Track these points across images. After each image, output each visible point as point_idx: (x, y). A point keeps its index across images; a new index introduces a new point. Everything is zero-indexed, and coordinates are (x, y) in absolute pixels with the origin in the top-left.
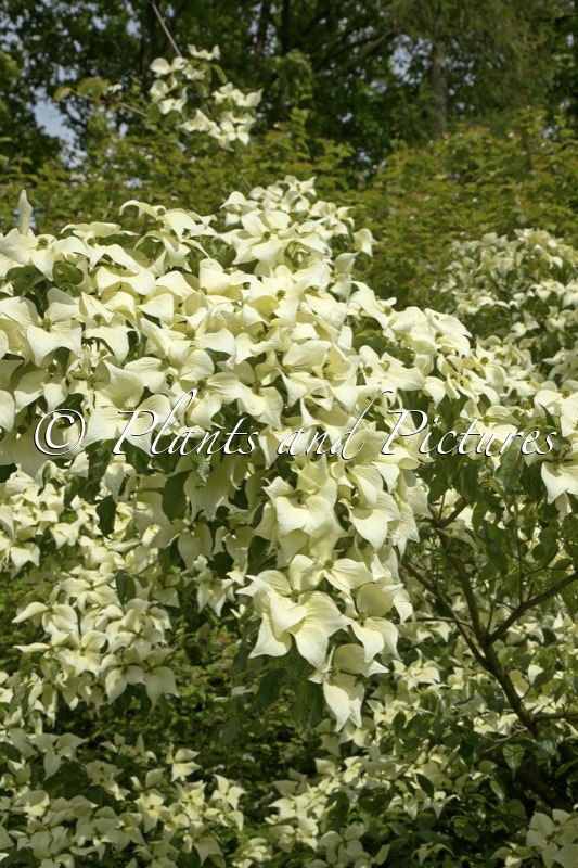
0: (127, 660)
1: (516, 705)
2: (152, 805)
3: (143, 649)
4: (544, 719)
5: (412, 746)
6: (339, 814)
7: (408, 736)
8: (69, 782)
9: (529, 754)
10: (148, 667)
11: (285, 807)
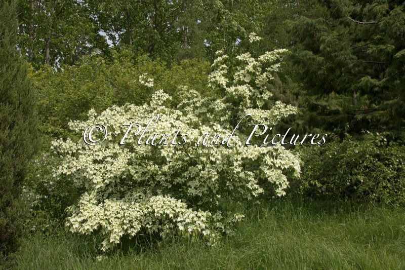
0: (146, 152)
1: (189, 156)
2: (149, 167)
3: (148, 150)
4: (192, 158)
5: (178, 161)
6: (169, 168)
7: (177, 160)
8: (140, 165)
9: (191, 161)
10: (148, 152)
11: (163, 168)
